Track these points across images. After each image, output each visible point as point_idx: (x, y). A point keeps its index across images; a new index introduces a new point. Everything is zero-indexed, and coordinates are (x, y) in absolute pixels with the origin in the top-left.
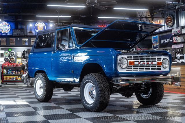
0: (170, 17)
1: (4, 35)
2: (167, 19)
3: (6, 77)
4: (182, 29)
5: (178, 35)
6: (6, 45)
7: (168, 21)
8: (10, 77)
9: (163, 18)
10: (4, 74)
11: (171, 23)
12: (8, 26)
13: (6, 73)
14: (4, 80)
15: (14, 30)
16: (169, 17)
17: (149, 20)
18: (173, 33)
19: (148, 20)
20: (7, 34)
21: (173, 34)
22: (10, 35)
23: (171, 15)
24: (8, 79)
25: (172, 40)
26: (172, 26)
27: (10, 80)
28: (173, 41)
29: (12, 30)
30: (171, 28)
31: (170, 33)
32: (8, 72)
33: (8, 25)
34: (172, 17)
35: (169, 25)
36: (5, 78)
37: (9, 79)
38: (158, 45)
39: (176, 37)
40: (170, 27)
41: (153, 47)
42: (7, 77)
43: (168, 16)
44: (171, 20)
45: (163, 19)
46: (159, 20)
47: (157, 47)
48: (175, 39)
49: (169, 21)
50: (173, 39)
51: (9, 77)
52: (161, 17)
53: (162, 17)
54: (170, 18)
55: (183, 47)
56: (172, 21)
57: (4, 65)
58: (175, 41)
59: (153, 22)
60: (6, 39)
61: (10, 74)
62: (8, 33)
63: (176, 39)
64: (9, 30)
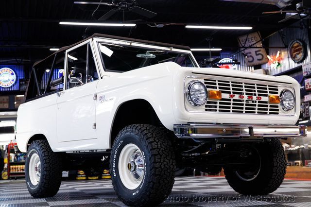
0: (298, 44)
1: (5, 91)
2: (292, 48)
3: (14, 166)
6: (8, 107)
7: (294, 52)
8: (21, 166)
9: (286, 47)
10: (10, 162)
11: (301, 54)
12: (12, 74)
13: (14, 159)
14: (11, 172)
15: (22, 81)
16: (296, 45)
17: (262, 53)
18: (305, 73)
19: (259, 54)
20: (11, 89)
21: (305, 75)
22: (15, 89)
23: (300, 40)
24: (18, 171)
25: (304, 85)
26: (302, 61)
27: (22, 171)
28: (305, 88)
29: (19, 81)
30: (301, 64)
31: (299, 74)
32: (17, 158)
33: (11, 72)
34: (301, 44)
35: (297, 59)
36: (13, 169)
37: (19, 169)
39: (309, 80)
40: (298, 63)
42: (17, 166)
43: (294, 43)
44: (300, 49)
45: (286, 49)
46: (279, 52)
49: (297, 51)
50: (306, 84)
51: (19, 166)
52: (282, 46)
53: (284, 46)
54: (298, 46)
56: (302, 50)
57: (11, 146)
58: (310, 86)
59: (268, 56)
60: (8, 97)
61: (21, 161)
62: (12, 86)
64: (13, 80)
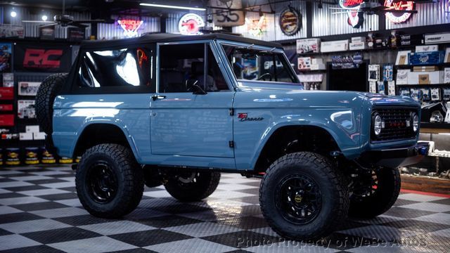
0: (292, 13)
2: (283, 16)
4: (322, 43)
5: (311, 54)
7: (286, 22)
9: (273, 12)
11: (294, 26)
16: (289, 14)
17: (238, 14)
18: (299, 49)
19: (234, 14)
21: (299, 52)
23: (294, 9)
25: (297, 64)
26: (294, 34)
30: (293, 38)
31: (293, 48)
34: (297, 15)
35: (289, 31)
38: (256, 72)
39: (305, 59)
40: (290, 35)
41: (244, 75)
43: (286, 11)
44: (295, 20)
45: (273, 15)
46: (263, 17)
47: (255, 77)
48: (303, 63)
49: (289, 21)
50: (299, 62)
52: (267, 11)
53: (270, 11)
54: (291, 16)
55: (320, 80)
56: (297, 22)
58: (304, 66)
59: (246, 19)
63: (307, 63)
